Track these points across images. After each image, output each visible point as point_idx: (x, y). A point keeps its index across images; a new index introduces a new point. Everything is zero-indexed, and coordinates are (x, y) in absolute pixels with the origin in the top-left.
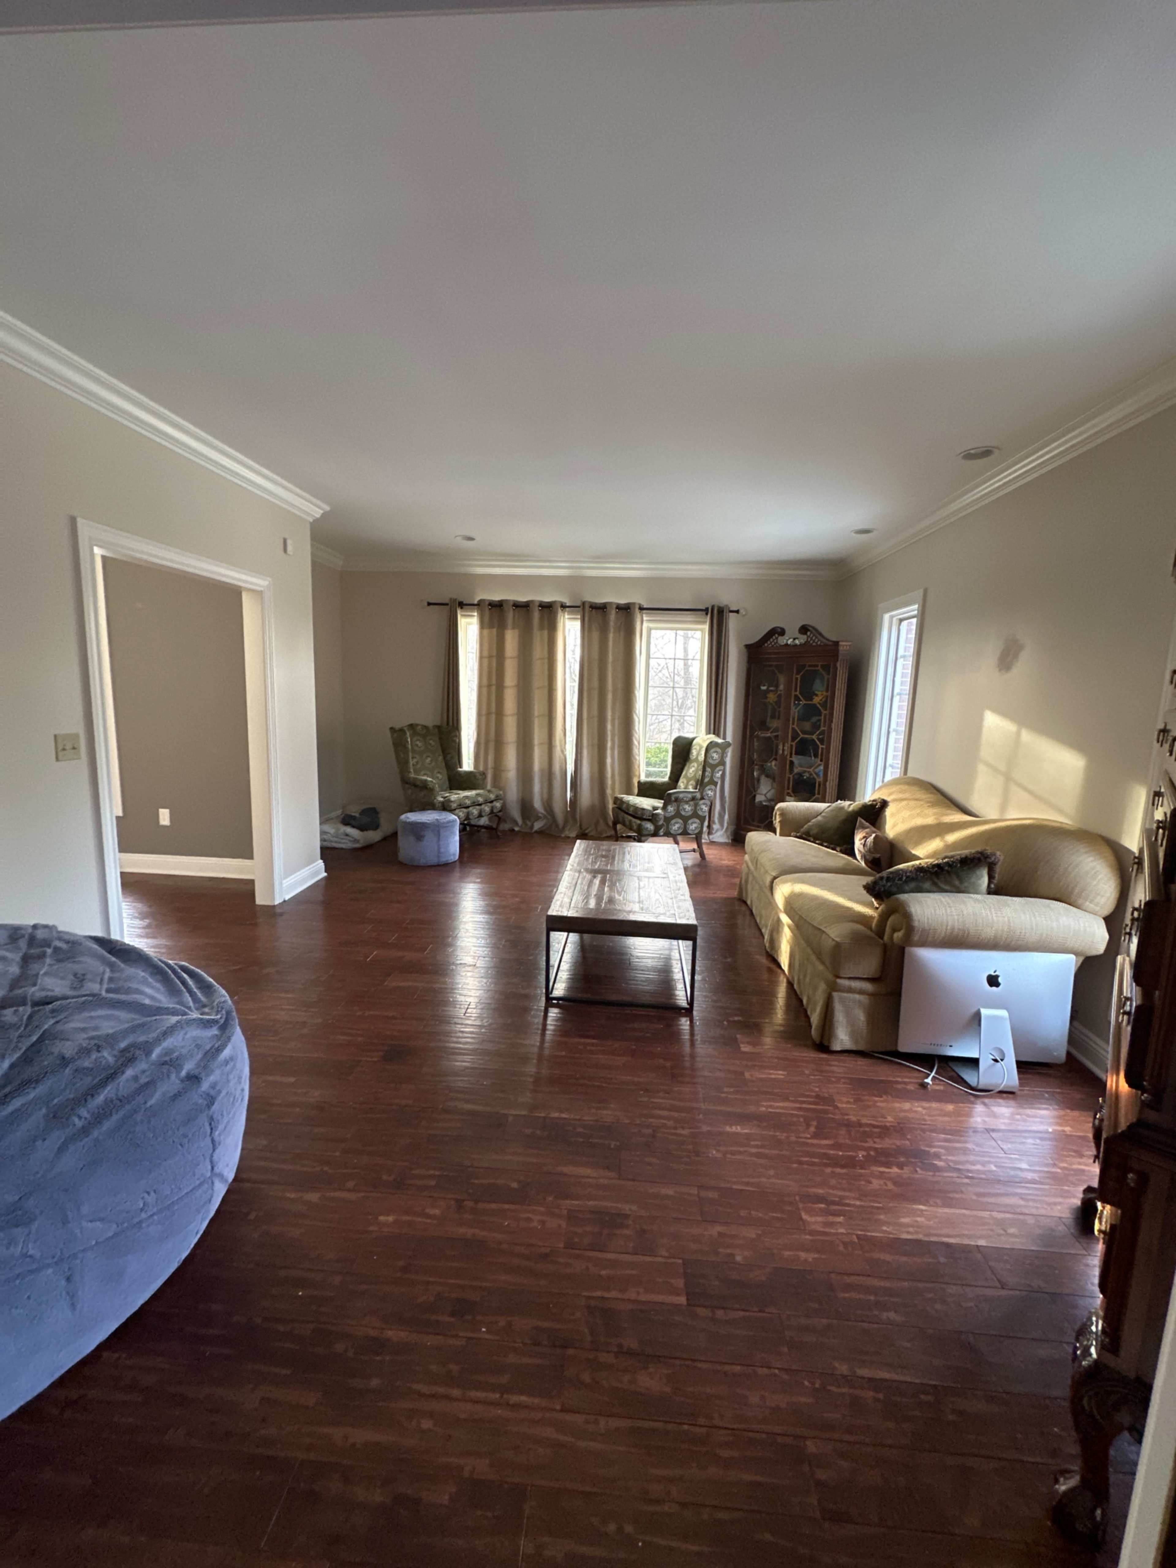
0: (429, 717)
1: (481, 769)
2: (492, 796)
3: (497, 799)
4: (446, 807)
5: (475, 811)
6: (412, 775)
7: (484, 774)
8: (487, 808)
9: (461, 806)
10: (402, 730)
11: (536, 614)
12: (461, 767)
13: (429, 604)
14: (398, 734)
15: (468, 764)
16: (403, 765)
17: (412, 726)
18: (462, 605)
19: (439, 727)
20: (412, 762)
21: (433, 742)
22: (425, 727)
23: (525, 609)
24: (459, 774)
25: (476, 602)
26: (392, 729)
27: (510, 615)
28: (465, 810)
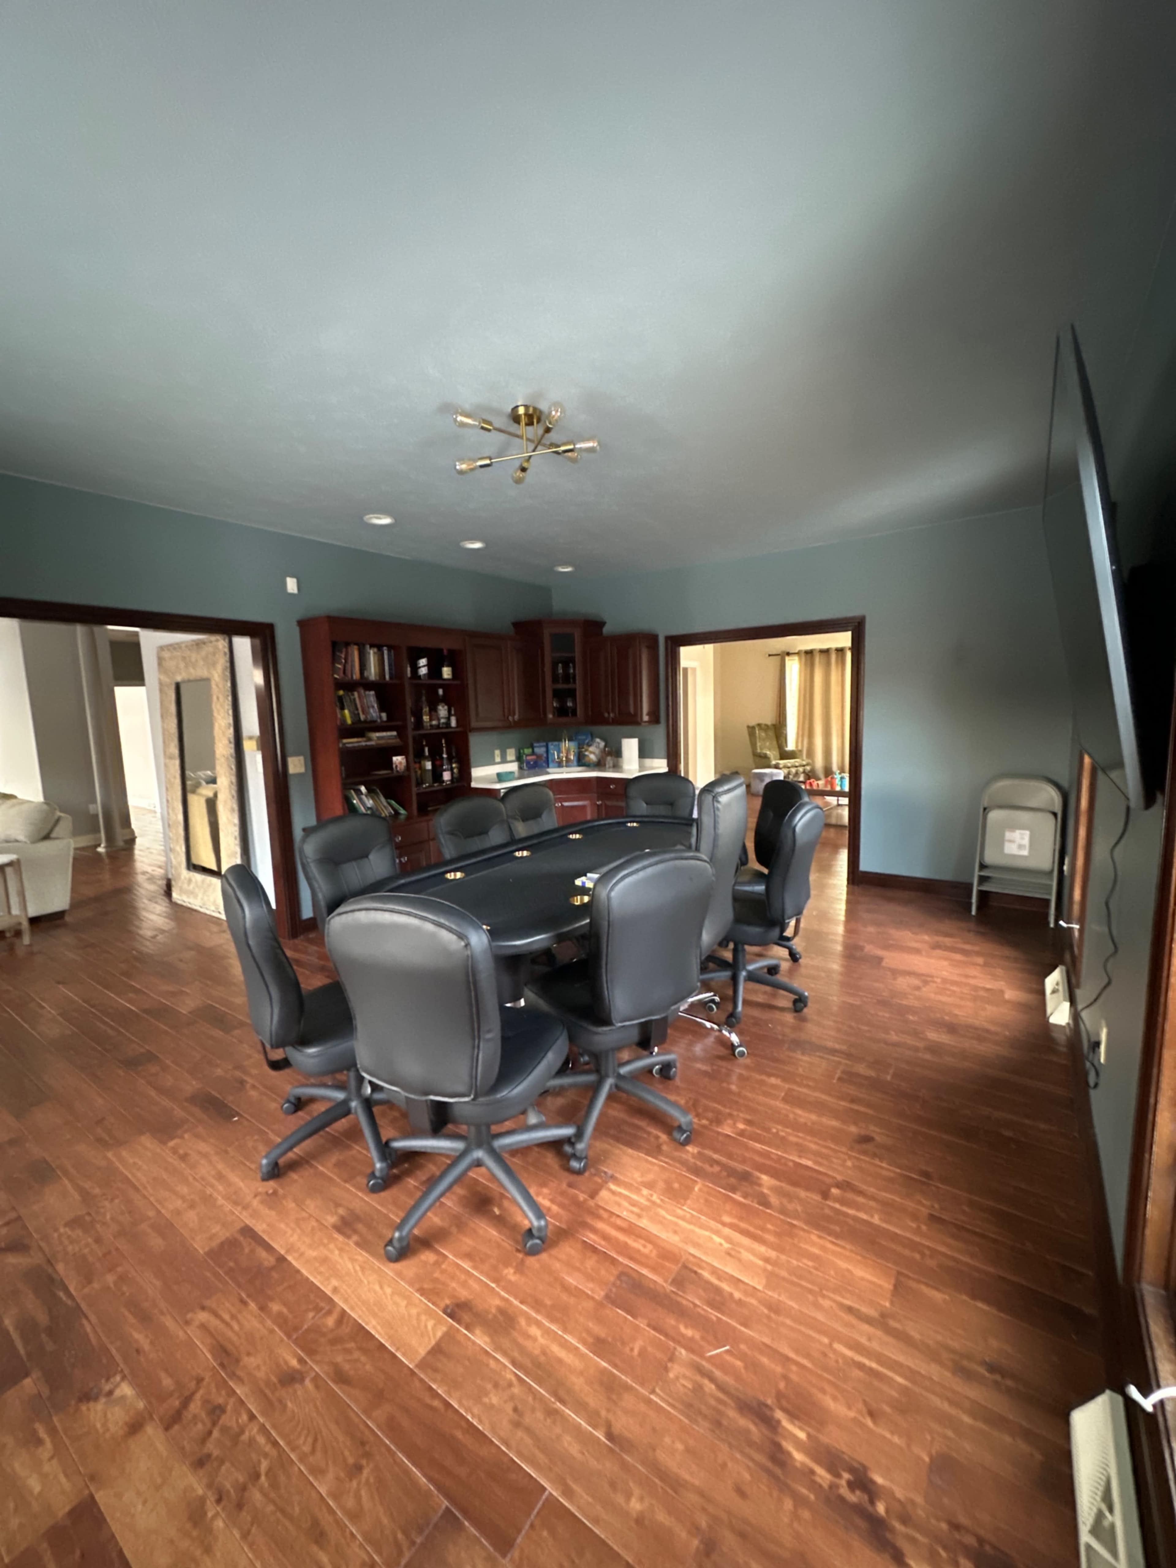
0: (768, 719)
1: (800, 748)
2: (804, 763)
3: (808, 764)
4: (777, 767)
5: (793, 770)
6: (759, 751)
7: (801, 751)
8: (801, 769)
9: (785, 767)
10: (753, 728)
11: (833, 657)
12: (787, 747)
13: (770, 655)
14: (751, 730)
15: (791, 746)
16: (753, 745)
17: (759, 725)
18: (788, 654)
19: (774, 725)
20: (758, 744)
21: (771, 733)
22: (766, 725)
23: (826, 654)
24: (786, 752)
25: (796, 651)
26: (748, 727)
27: (817, 658)
28: (788, 770)
